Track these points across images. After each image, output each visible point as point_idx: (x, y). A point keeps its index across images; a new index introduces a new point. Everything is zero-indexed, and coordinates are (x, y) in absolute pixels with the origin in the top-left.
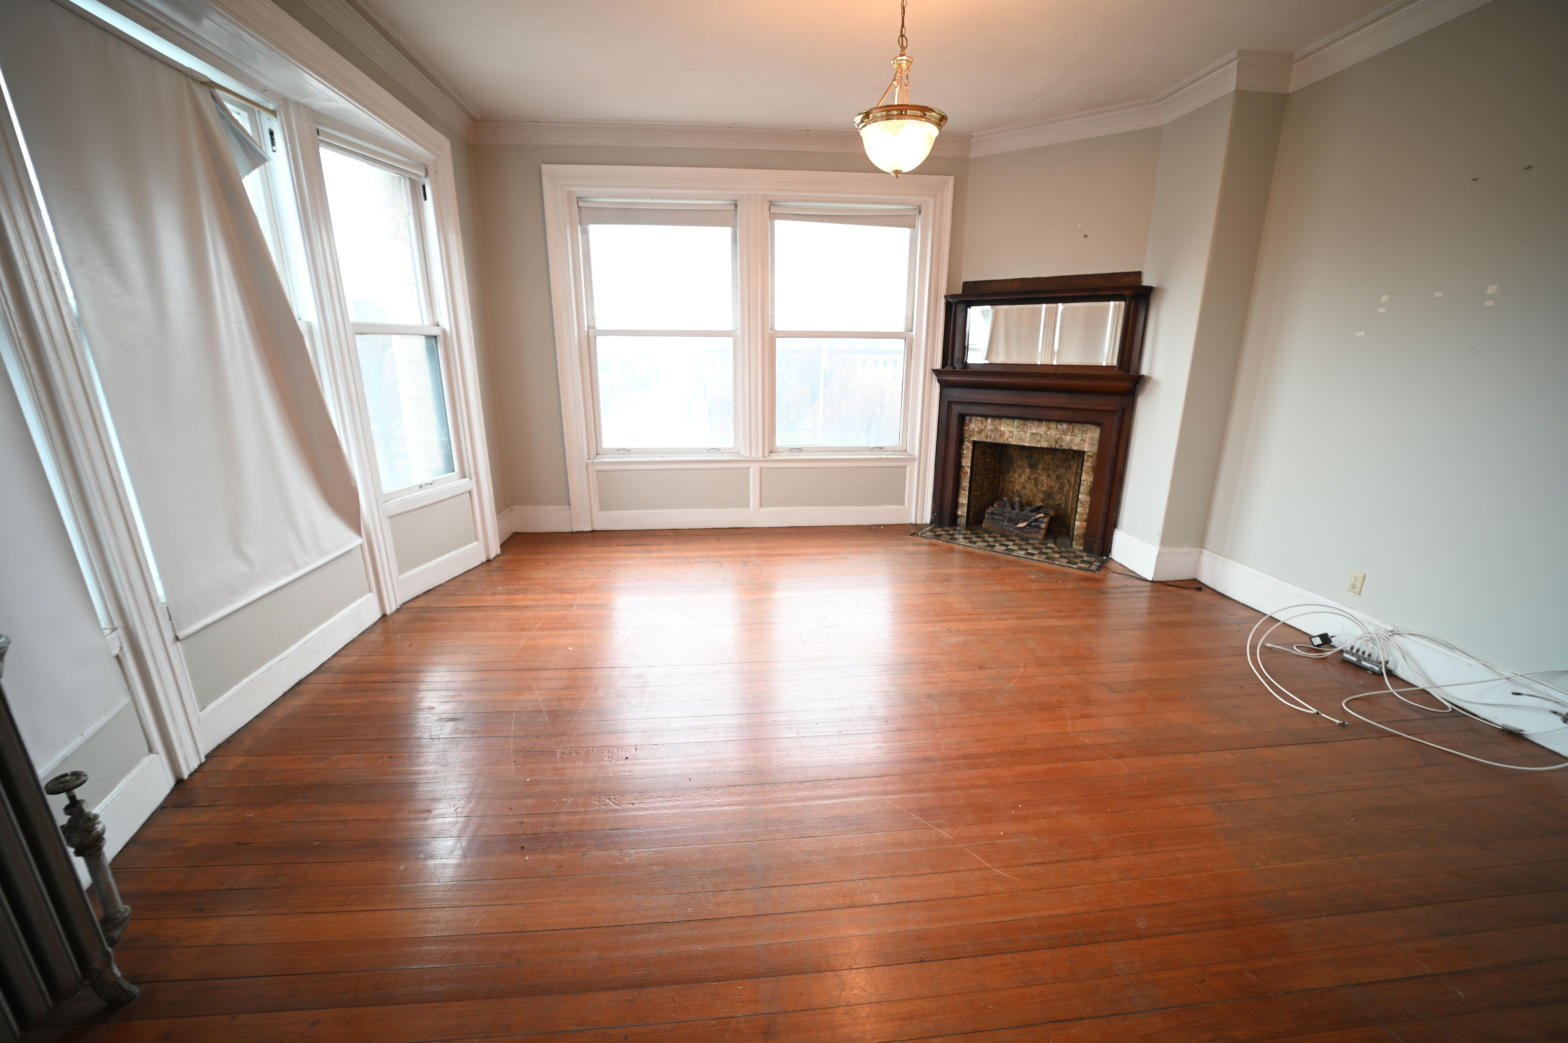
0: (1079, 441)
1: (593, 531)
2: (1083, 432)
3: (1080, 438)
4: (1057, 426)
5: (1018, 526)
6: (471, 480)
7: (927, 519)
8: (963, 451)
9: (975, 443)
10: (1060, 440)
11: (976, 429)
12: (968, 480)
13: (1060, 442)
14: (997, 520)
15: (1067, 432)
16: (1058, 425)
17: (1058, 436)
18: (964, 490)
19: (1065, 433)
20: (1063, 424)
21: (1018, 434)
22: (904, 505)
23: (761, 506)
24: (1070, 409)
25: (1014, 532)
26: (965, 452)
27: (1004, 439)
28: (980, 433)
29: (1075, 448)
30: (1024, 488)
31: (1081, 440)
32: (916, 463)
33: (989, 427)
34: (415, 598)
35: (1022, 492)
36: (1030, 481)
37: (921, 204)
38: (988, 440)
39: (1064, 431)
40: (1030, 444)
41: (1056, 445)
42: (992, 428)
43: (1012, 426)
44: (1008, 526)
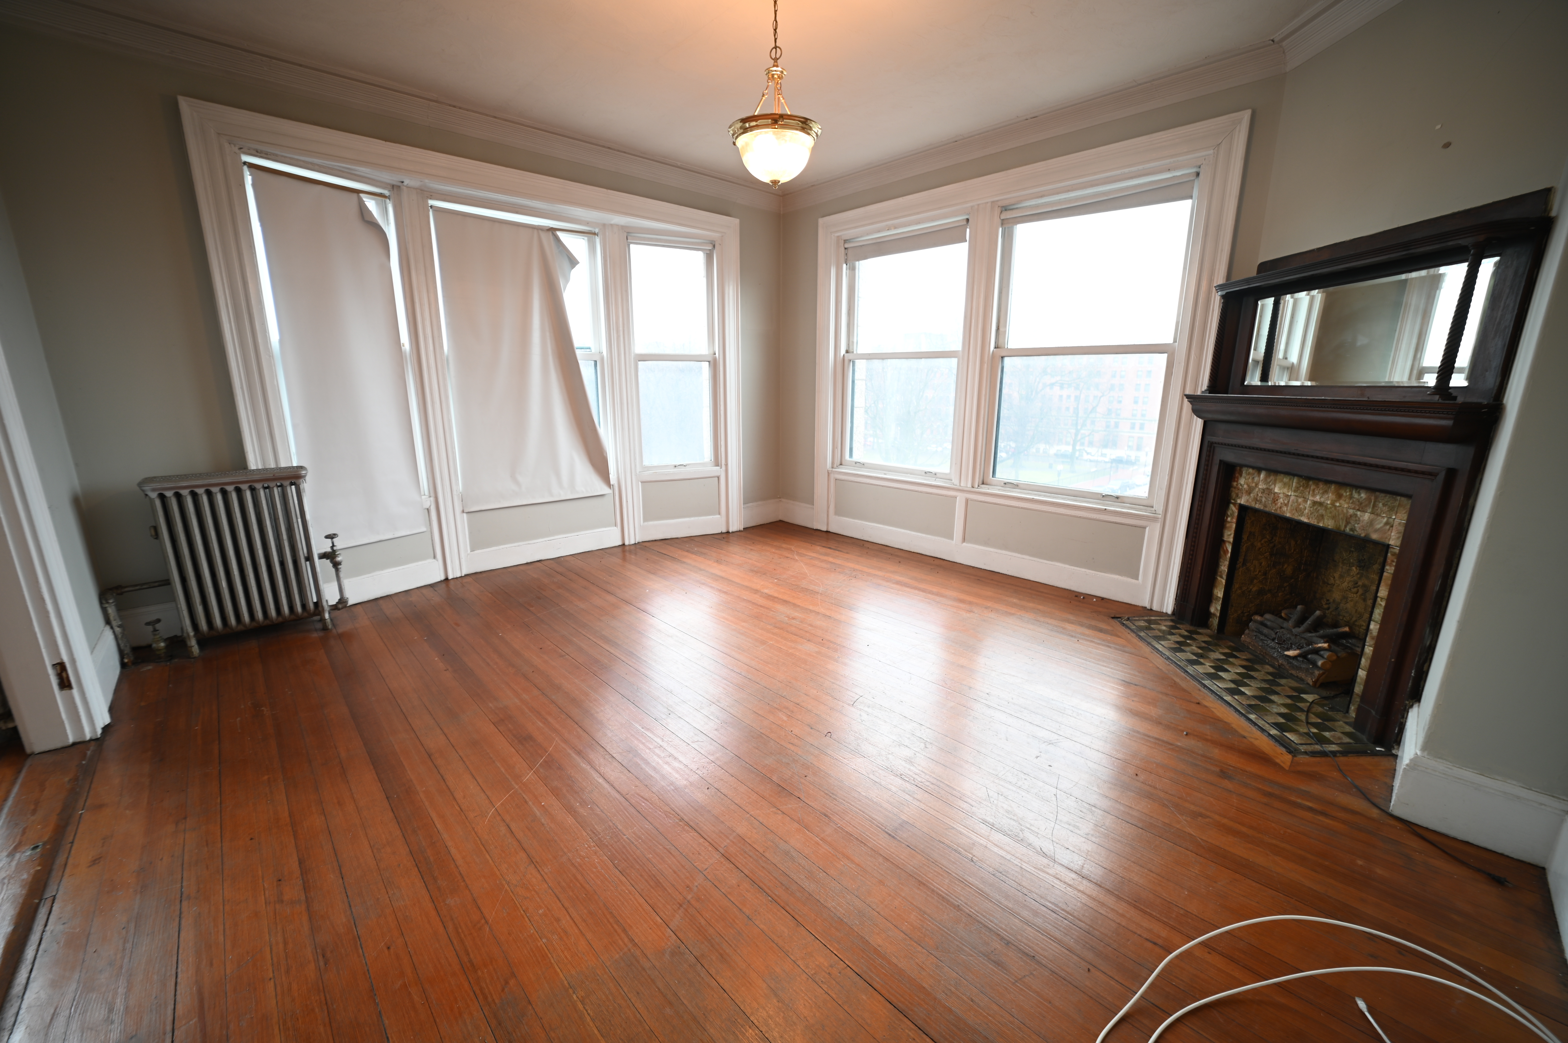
0: (1381, 525)
1: (827, 532)
2: (1391, 509)
3: (1385, 519)
4: (1352, 494)
5: (1286, 653)
6: (721, 468)
7: (1169, 607)
8: (1227, 518)
9: (1243, 509)
10: (1353, 518)
11: (1245, 486)
12: (1227, 563)
13: (1352, 522)
14: (1266, 636)
15: (1366, 506)
16: (1354, 492)
17: (1351, 511)
18: (1222, 577)
19: (1362, 508)
20: (1361, 491)
21: (1295, 501)
22: (1138, 580)
23: (964, 540)
24: (1359, 463)
25: (1278, 661)
26: (1229, 519)
27: (1277, 506)
28: (1250, 494)
29: (1375, 536)
30: (1345, 598)
31: (1387, 524)
32: (1158, 526)
33: (1262, 486)
34: (653, 541)
35: (1342, 605)
36: (1355, 590)
37: (1199, 164)
38: (1257, 506)
39: (1361, 504)
40: (1309, 519)
41: (1346, 527)
42: (1265, 487)
43: (1289, 486)
44: (1275, 648)
